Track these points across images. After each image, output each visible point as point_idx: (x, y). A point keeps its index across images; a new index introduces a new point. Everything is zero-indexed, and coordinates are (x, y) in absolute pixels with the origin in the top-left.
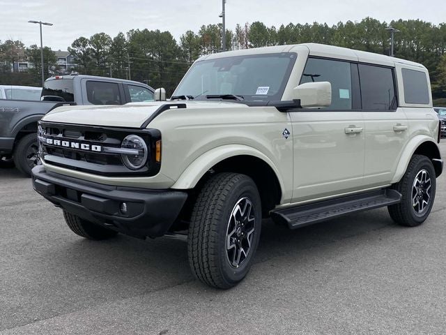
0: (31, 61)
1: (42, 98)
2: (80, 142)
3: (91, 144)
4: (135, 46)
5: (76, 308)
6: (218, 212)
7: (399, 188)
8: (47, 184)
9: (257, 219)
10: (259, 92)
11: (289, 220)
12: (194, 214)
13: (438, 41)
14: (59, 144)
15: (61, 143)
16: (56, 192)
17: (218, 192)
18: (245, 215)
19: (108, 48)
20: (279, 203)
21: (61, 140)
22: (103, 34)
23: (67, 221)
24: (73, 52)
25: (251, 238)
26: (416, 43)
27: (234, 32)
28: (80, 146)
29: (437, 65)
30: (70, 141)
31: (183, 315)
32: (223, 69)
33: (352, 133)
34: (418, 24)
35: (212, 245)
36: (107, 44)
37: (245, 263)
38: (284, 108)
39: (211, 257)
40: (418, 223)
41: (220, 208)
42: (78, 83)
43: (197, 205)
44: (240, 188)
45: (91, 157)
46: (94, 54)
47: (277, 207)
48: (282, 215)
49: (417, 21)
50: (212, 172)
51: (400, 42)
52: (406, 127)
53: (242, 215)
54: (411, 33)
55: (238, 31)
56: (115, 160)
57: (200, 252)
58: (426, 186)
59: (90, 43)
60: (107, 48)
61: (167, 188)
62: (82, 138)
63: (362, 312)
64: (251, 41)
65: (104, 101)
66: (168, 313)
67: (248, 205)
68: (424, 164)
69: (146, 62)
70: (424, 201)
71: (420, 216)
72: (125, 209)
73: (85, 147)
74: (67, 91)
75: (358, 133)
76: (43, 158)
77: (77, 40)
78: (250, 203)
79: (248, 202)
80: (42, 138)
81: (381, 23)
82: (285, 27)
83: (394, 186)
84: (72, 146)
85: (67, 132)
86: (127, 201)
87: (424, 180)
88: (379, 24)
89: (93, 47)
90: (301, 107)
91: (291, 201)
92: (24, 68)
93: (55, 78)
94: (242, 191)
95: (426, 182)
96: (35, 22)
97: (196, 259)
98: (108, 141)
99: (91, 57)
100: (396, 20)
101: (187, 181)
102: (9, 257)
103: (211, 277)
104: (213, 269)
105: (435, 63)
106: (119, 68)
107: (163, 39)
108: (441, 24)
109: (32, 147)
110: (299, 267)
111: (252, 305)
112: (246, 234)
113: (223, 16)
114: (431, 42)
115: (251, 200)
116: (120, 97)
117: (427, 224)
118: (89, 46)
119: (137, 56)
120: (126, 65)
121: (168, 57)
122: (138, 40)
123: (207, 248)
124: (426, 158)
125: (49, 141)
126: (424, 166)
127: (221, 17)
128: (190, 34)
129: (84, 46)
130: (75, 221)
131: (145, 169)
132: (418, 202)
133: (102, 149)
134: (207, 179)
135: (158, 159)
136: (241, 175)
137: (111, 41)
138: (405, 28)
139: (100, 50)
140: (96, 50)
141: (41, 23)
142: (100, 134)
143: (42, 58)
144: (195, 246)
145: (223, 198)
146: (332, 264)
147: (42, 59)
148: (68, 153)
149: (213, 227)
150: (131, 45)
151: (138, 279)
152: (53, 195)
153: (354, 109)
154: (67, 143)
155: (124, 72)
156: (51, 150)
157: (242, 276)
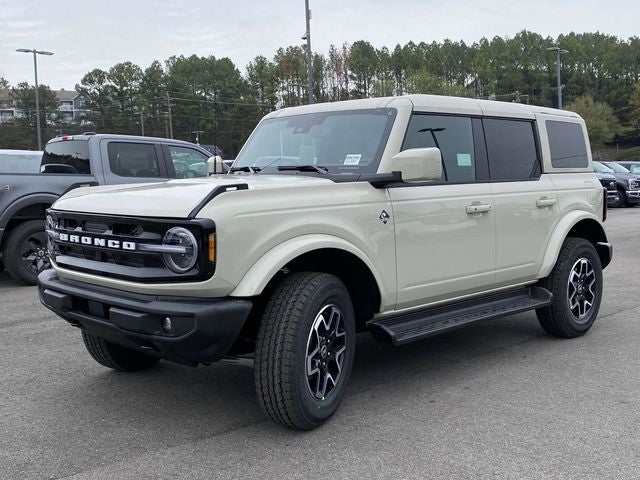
0: (19, 106)
1: (43, 169)
2: (107, 238)
3: (122, 240)
4: (178, 81)
5: (105, 462)
6: (294, 326)
7: (549, 286)
8: (61, 296)
9: (349, 334)
10: (347, 162)
11: (392, 333)
12: (262, 329)
13: (629, 63)
14: (77, 241)
15: (80, 239)
16: (74, 307)
17: (292, 299)
18: (332, 328)
19: (137, 84)
20: (378, 311)
21: (80, 235)
22: (129, 64)
23: (88, 346)
24: (84, 92)
25: (342, 360)
26: (596, 66)
27: (327, 57)
28: (106, 243)
29: (629, 98)
30: (93, 237)
31: (250, 465)
32: (300, 130)
33: (476, 213)
34: (598, 38)
35: (286, 370)
36: (136, 79)
37: (333, 394)
38: (381, 184)
39: (286, 387)
40: (579, 332)
41: (296, 319)
42: (96, 146)
43: (266, 316)
44: (324, 291)
45: (122, 258)
46: (116, 94)
47: (376, 316)
48: (384, 327)
49: (597, 35)
50: (286, 271)
51: (572, 67)
52: (554, 200)
53: (327, 328)
54: (589, 52)
55: (332, 55)
56: (155, 260)
57: (271, 379)
58: (588, 280)
59: (109, 77)
60: (135, 85)
61: (225, 295)
62: (109, 233)
63: (487, 452)
64: (352, 70)
65: (134, 171)
66: (230, 463)
67: (336, 315)
68: (582, 250)
69: (196, 103)
70: (586, 302)
71: (581, 323)
72: (169, 326)
73: (114, 244)
74: (79, 157)
75: (485, 212)
76: (54, 260)
77: (90, 74)
78: (338, 312)
79: (335, 310)
80: (53, 232)
81: (544, 38)
82: (402, 47)
83: (542, 282)
84: (96, 244)
85: (88, 224)
86: (172, 316)
87: (584, 272)
88: (541, 39)
89: (114, 84)
90: (402, 181)
91: (395, 307)
92: (9, 117)
93: (61, 138)
94: (327, 295)
95: (588, 275)
96: (27, 51)
97: (265, 390)
98: (144, 235)
99: (111, 99)
100: (566, 34)
101: (252, 284)
102: (7, 398)
103: (287, 414)
104: (288, 403)
105: (626, 95)
106: (154, 113)
107: (221, 70)
108: (631, 39)
109: (30, 240)
110: (410, 397)
111: (342, 449)
112: (334, 355)
113: (307, 38)
114: (618, 64)
115: (340, 308)
116: (158, 164)
117: (593, 333)
118: (107, 82)
119: (181, 96)
120: (165, 108)
121: (228, 96)
122: (182, 72)
123: (280, 375)
124: (587, 242)
125: (64, 237)
126: (585, 253)
127: (304, 39)
128: (261, 61)
129: (100, 82)
130: (98, 346)
131: (195, 272)
132: (578, 303)
133: (137, 246)
134: (279, 281)
135: (212, 258)
136: (324, 275)
137: (141, 73)
138: (579, 44)
139: (125, 88)
140: (118, 87)
141: (35, 52)
142: (134, 227)
143: (37, 101)
144: (264, 373)
145: (300, 306)
146: (454, 392)
147: (37, 104)
148: (90, 253)
149: (288, 346)
150: (171, 78)
151: (189, 421)
152: (71, 310)
153: (479, 179)
154: (89, 239)
155: (162, 119)
156: (65, 249)
157: (331, 410)
